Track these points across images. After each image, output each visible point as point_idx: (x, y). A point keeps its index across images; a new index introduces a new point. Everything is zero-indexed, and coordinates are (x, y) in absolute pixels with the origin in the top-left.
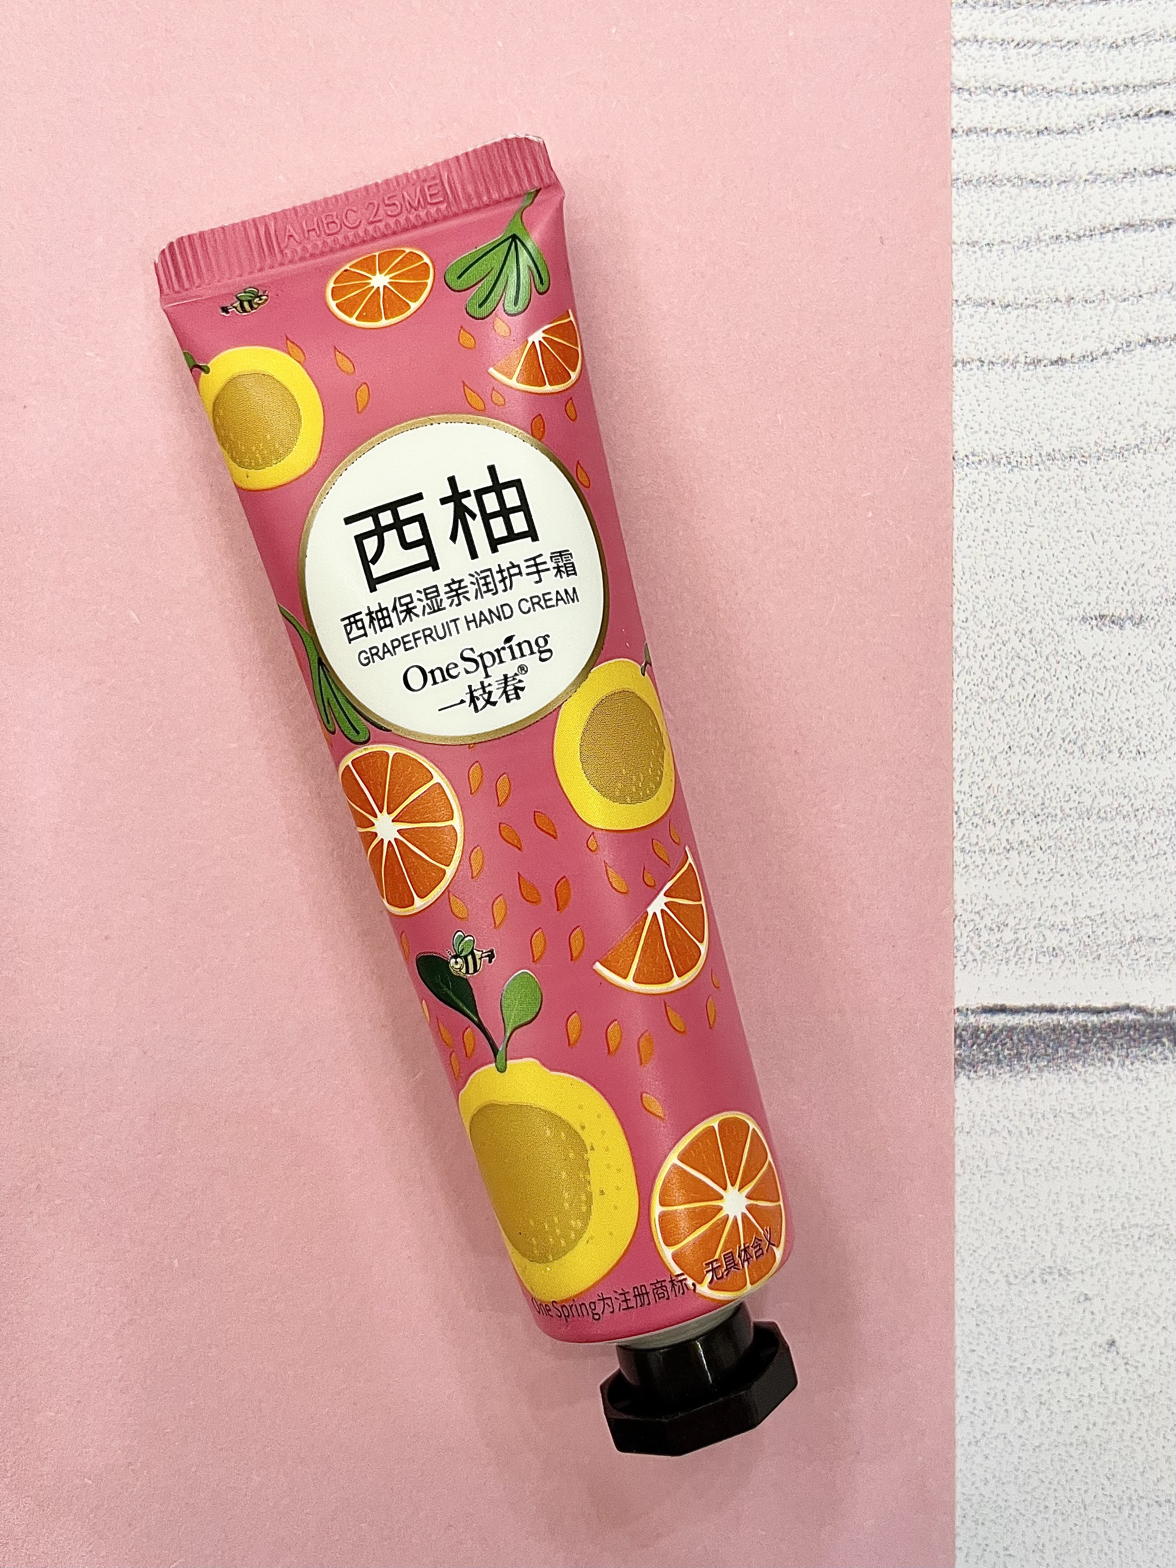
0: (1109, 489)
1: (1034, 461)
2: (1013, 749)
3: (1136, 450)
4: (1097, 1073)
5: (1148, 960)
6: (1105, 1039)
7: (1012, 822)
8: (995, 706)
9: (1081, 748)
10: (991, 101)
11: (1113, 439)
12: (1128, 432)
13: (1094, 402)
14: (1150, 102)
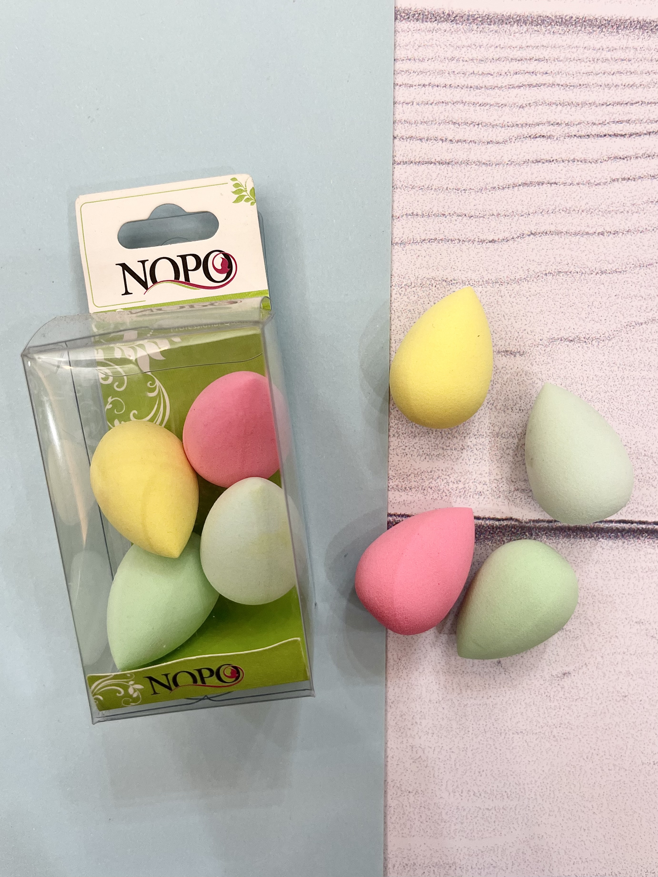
0: (512, 297)
1: (480, 284)
3: (524, 280)
5: (521, 499)
6: (501, 532)
7: (465, 437)
9: (495, 407)
10: (468, 128)
11: (515, 275)
12: (521, 272)
13: (507, 259)
14: (536, 131)
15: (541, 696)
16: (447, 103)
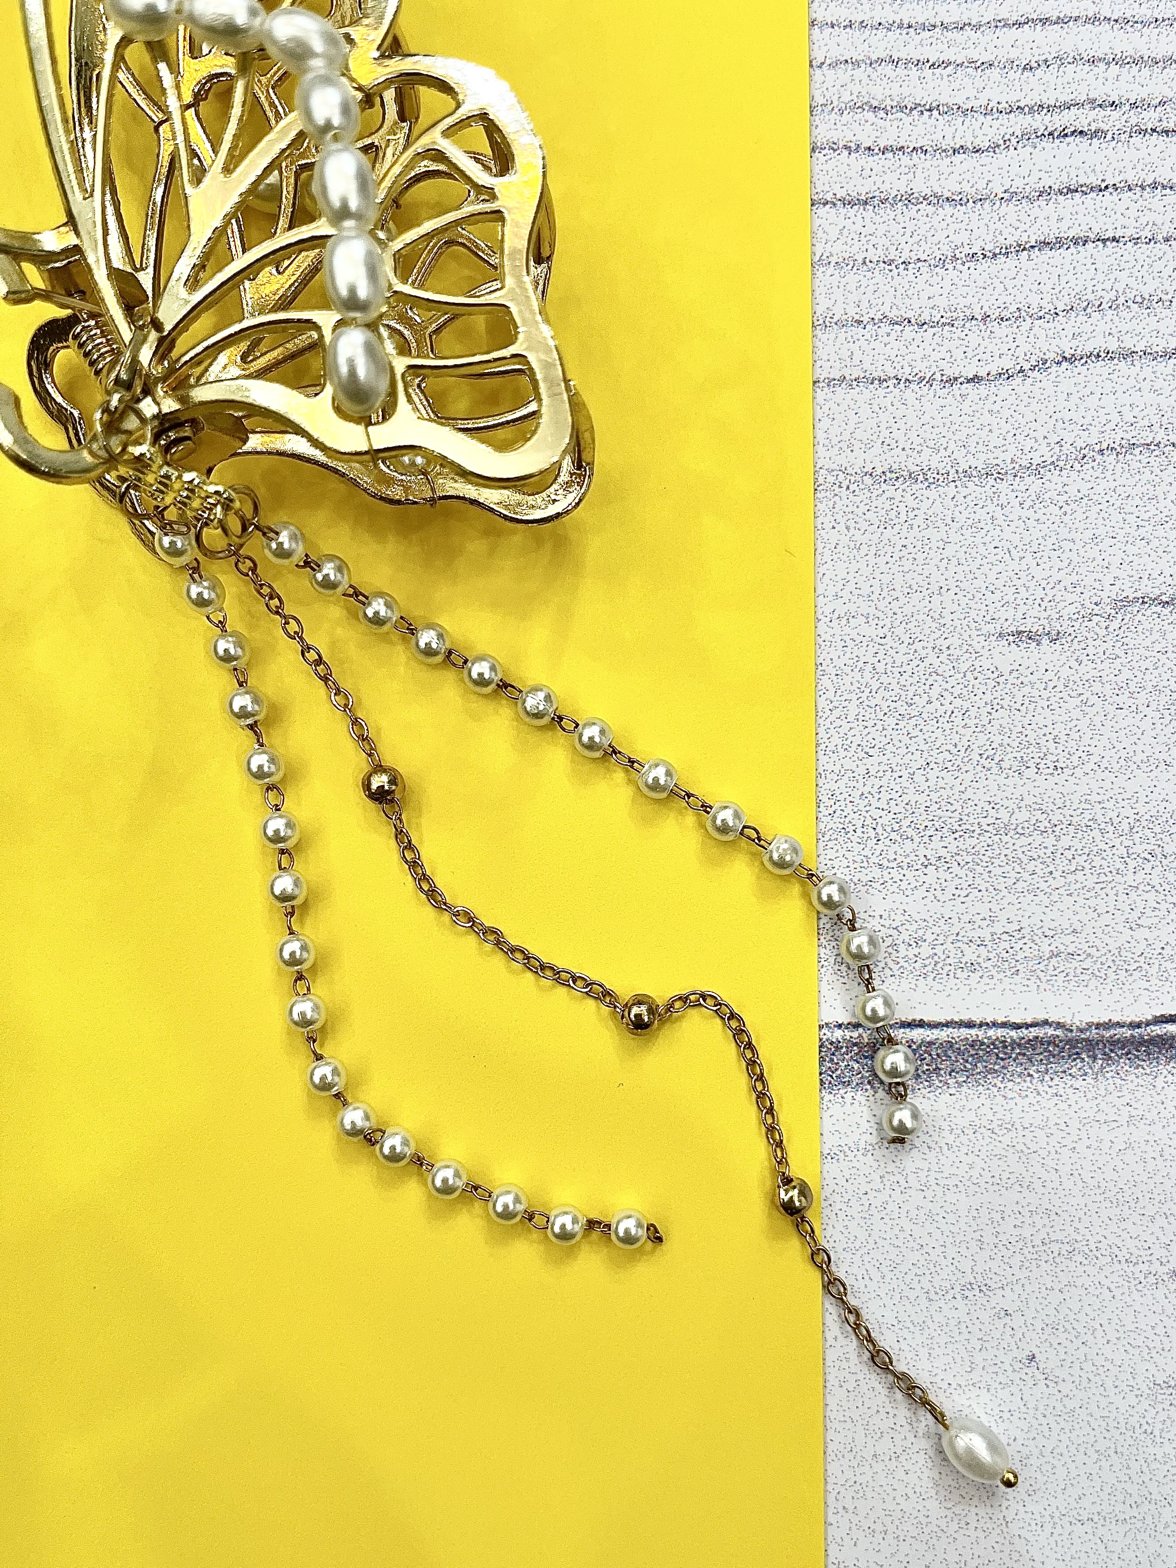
0: (1026, 506)
1: (951, 479)
2: (932, 765)
3: (1052, 467)
4: (1017, 1088)
5: (1067, 976)
6: (1024, 1055)
8: (913, 722)
9: (999, 764)
10: (907, 119)
11: (1029, 456)
12: (1044, 450)
13: (1010, 419)
14: (1065, 122)
15: (1131, 1433)
16: (856, 64)
